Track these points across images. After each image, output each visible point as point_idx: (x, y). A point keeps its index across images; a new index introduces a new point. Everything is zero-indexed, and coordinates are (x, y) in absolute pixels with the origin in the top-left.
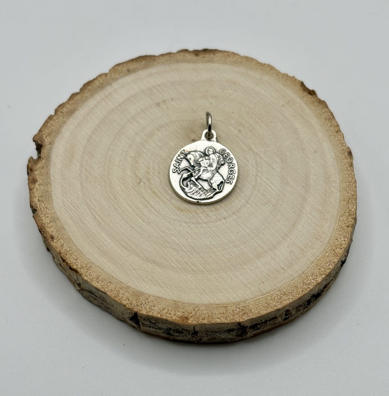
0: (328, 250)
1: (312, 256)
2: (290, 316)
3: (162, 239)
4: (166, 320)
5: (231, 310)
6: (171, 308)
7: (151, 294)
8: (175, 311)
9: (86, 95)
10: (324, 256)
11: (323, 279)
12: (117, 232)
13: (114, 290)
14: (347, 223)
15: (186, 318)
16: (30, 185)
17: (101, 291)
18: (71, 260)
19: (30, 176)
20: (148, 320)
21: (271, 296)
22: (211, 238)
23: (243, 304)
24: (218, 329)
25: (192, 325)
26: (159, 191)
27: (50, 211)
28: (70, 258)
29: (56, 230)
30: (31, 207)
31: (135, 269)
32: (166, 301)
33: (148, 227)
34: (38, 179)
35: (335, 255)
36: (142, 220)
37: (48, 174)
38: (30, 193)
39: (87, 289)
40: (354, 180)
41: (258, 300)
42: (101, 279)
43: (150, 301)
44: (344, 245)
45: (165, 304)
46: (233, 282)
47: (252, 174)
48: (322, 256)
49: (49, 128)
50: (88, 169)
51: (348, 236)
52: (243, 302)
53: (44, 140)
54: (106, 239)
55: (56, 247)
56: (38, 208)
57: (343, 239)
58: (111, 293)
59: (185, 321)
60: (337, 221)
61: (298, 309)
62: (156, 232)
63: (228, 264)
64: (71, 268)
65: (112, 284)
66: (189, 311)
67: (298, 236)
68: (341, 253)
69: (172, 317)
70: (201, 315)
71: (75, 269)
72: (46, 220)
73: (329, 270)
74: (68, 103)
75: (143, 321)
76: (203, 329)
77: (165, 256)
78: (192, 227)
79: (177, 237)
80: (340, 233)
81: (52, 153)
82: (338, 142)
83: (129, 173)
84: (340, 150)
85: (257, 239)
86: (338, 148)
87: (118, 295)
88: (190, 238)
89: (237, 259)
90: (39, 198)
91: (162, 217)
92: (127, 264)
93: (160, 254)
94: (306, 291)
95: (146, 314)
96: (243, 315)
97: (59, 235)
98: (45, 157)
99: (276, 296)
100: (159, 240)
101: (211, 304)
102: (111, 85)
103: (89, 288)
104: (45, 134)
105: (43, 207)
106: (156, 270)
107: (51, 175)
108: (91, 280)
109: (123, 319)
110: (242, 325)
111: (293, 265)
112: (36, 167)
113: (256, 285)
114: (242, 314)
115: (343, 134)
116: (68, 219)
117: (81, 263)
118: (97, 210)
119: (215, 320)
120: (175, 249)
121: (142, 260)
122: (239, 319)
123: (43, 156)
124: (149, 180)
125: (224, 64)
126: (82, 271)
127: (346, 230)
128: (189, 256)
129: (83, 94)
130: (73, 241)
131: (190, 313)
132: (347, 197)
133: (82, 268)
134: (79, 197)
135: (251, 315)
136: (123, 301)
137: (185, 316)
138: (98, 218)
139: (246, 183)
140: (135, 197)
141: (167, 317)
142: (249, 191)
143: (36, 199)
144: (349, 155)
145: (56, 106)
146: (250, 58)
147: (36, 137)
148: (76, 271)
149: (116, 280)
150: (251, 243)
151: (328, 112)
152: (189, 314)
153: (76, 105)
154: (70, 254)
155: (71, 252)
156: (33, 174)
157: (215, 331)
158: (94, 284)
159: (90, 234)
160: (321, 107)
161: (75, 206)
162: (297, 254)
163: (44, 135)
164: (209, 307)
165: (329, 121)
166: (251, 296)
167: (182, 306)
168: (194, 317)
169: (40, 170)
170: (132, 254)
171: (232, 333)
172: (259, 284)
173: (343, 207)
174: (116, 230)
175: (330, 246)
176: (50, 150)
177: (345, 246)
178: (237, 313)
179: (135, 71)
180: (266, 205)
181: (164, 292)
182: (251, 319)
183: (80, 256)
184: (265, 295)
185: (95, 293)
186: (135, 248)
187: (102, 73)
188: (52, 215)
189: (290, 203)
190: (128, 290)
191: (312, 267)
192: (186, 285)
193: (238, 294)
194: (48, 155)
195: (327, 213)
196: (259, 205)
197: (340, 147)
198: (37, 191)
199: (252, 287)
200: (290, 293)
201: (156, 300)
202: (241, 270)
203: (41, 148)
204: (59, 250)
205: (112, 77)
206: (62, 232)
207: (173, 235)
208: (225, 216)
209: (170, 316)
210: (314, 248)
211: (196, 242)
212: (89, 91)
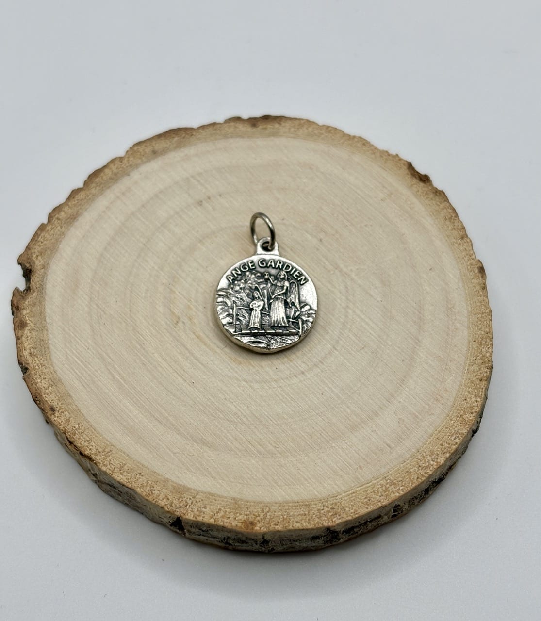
0: (452, 417)
1: (431, 425)
2: (400, 512)
3: (212, 406)
4: (223, 527)
5: (315, 509)
6: (229, 510)
7: (200, 489)
8: (234, 514)
9: (93, 191)
10: (447, 425)
11: (447, 459)
12: (146, 398)
13: (145, 485)
14: (479, 375)
15: (252, 523)
16: (16, 331)
17: (127, 487)
18: (81, 442)
19: (17, 317)
20: (197, 526)
21: (373, 486)
22: (283, 403)
23: (333, 500)
24: (297, 536)
25: (259, 533)
26: (205, 334)
27: (47, 370)
28: (80, 440)
29: (57, 398)
30: (20, 363)
31: (174, 453)
32: (222, 499)
33: (192, 389)
34: (28, 322)
35: (464, 422)
36: (182, 380)
37: (42, 313)
38: (17, 343)
39: (107, 482)
40: (488, 310)
41: (354, 493)
42: (127, 468)
43: (198, 500)
44: (475, 409)
45: (221, 504)
46: (318, 468)
47: (340, 305)
48: (444, 426)
49: (41, 244)
50: (101, 304)
51: (481, 394)
52: (333, 497)
53: (34, 263)
54: (131, 409)
55: (60, 423)
56: (29, 366)
57: (473, 399)
58: (141, 489)
59: (251, 527)
60: (466, 372)
61: (411, 503)
62: (204, 396)
63: (309, 442)
64: (81, 453)
65: (142, 476)
66: (255, 513)
67: (410, 396)
68: (472, 420)
69: (231, 522)
70: (273, 518)
71: (88, 455)
72: (42, 384)
73: (454, 445)
74: (68, 205)
75: (190, 529)
76: (276, 537)
77: (218, 432)
78: (255, 387)
79: (234, 403)
80: (469, 390)
81: (47, 281)
82: (463, 254)
83: (161, 309)
84: (467, 266)
85: (351, 403)
86: (465, 263)
87: (152, 493)
88: (253, 403)
89: (322, 434)
91: (212, 374)
92: (163, 445)
93: (210, 430)
94: (423, 478)
95: (194, 519)
96: (333, 517)
97: (63, 405)
98: (37, 288)
99: (380, 486)
100: (208, 408)
101: (287, 502)
102: (129, 175)
103: (110, 482)
105: (37, 364)
106: (205, 454)
107: (46, 315)
108: (112, 472)
109: (160, 522)
110: (331, 529)
111: (404, 440)
112: (24, 303)
113: (351, 471)
114: (332, 515)
115: (471, 241)
116: (75, 381)
117: (97, 447)
118: (116, 366)
119: (294, 526)
120: (232, 421)
121: (185, 439)
122: (328, 523)
123: (33, 286)
124: (190, 319)
125: (294, 138)
126: (98, 458)
127: (478, 386)
128: (252, 431)
129: (89, 190)
130: (82, 414)
131: (257, 516)
132: (479, 336)
133: (98, 454)
134: (90, 348)
135: (344, 515)
136: (160, 501)
137: (250, 520)
138: (119, 378)
139: (331, 319)
140: (171, 344)
141: (223, 523)
142: (336, 331)
143: (26, 352)
144: (480, 272)
145: (49, 210)
146: (332, 127)
147: (23, 258)
148: (89, 458)
149: (147, 470)
150: (342, 410)
151: (448, 208)
152: (255, 518)
153: (79, 208)
154: (79, 433)
155: (81, 431)
156: (21, 314)
157: (294, 539)
158: (116, 477)
159: (107, 402)
160: (437, 200)
161: (84, 361)
162: (409, 424)
163: (33, 254)
164: (284, 506)
165: (450, 221)
166: (343, 488)
167: (244, 505)
168: (262, 522)
169: (30, 308)
170: (169, 430)
171: (318, 540)
172: (354, 469)
173: (473, 351)
174: (145, 395)
175: (456, 411)
176: (44, 277)
177: (477, 409)
178: (325, 514)
179: (164, 152)
180: (362, 351)
181: (219, 486)
182: (344, 522)
183: (94, 436)
184: (364, 486)
185: (118, 488)
186: (173, 421)
187: (116, 157)
188: (51, 376)
189: (396, 348)
190: (166, 485)
191: (431, 443)
192: (249, 474)
193: (326, 485)
194: (41, 285)
195: (451, 361)
196: (352, 352)
197: (466, 261)
198: (27, 340)
199: (345, 475)
200: (400, 481)
201: (208, 498)
202: (328, 449)
203: (30, 275)
204: (64, 428)
205: (131, 163)
206: (67, 400)
207: (229, 400)
208: (303, 370)
209: (229, 521)
210: (433, 414)
211: (262, 409)
212: (97, 186)
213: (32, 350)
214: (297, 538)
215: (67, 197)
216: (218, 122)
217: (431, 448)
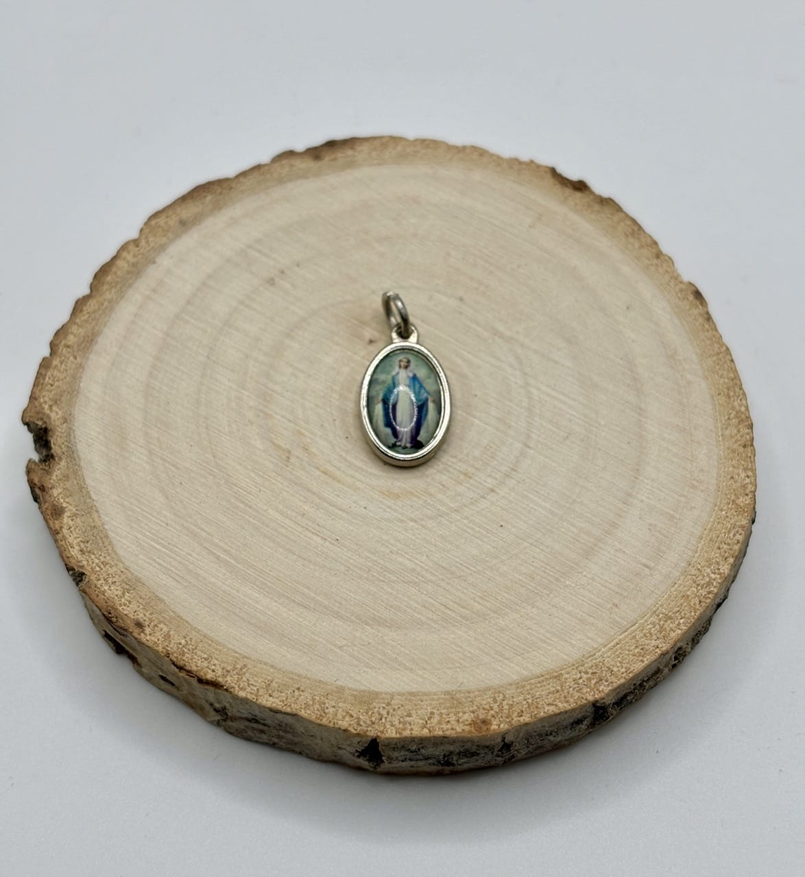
0: (722, 506)
1: (696, 524)
2: (681, 658)
3: (375, 567)
4: (444, 737)
5: (570, 680)
6: (445, 711)
7: (394, 690)
8: (455, 715)
9: (108, 296)
10: (718, 518)
11: (732, 565)
12: (275, 578)
13: (311, 703)
14: (740, 440)
15: (484, 722)
16: (51, 522)
17: (285, 713)
18: (197, 663)
19: (45, 502)
20: (402, 747)
21: (641, 628)
22: (477, 540)
23: (591, 661)
25: (500, 733)
26: (335, 466)
27: (115, 569)
28: (194, 660)
29: (141, 607)
30: (69, 569)
31: (340, 648)
32: (431, 697)
33: (339, 549)
34: (64, 505)
35: (739, 510)
36: (319, 539)
37: (82, 489)
38: (55, 541)
39: (245, 716)
40: (724, 348)
41: (618, 644)
42: (277, 686)
43: (396, 707)
44: (749, 488)
45: (431, 704)
46: (556, 620)
47: (516, 383)
48: (715, 520)
49: (51, 388)
50: (167, 457)
51: (750, 465)
52: (590, 657)
53: (49, 417)
54: (257, 597)
55: (156, 643)
56: (86, 569)
57: (743, 475)
58: (308, 711)
59: (484, 728)
60: (720, 439)
61: (696, 641)
62: (359, 555)
63: (531, 586)
64: (200, 681)
66: (485, 707)
67: (654, 490)
68: (747, 505)
69: (454, 727)
70: (513, 707)
71: (213, 680)
72: (111, 591)
73: (736, 544)
74: (75, 323)
75: (390, 753)
76: (521, 735)
77: (395, 602)
78: (430, 526)
79: (407, 556)
80: (733, 463)
81: (77, 441)
82: (666, 277)
83: (259, 444)
84: (677, 293)
85: (574, 518)
86: (672, 291)
87: (324, 713)
88: (433, 549)
89: (546, 571)
90: (80, 546)
91: (361, 521)
92: (321, 640)
93: (383, 601)
94: (707, 601)
95: (398, 736)
96: (598, 685)
97: (153, 616)
98: (64, 453)
99: (650, 626)
100: (370, 572)
101: (526, 680)
102: (154, 262)
103: (250, 713)
104: (45, 402)
105: (97, 564)
107: (90, 488)
108: (256, 696)
110: (599, 704)
111: (665, 553)
112: (50, 479)
113: (603, 615)
114: (596, 683)
115: (670, 258)
116: (160, 576)
117: (222, 665)
118: (217, 541)
119: (546, 711)
120: (411, 582)
121: (349, 623)
122: (594, 695)
123: (58, 452)
124: (306, 449)
125: (379, 164)
126: (229, 681)
127: (744, 455)
128: (444, 589)
129: (101, 296)
130: (187, 622)
131: (488, 710)
132: (722, 386)
133: (227, 675)
134: (169, 522)
135: (614, 679)
137: (480, 718)
138: (225, 557)
140: (288, 492)
141: (443, 731)
142: (521, 422)
143: (75, 550)
144: (696, 298)
145: (49, 336)
146: (429, 140)
147: (29, 414)
148: (215, 684)
149: (308, 682)
150: (563, 530)
151: (626, 220)
152: (487, 713)
153: (94, 324)
154: (189, 650)
155: (191, 647)
156: (50, 496)
157: (547, 731)
158: (265, 702)
159: (218, 596)
160: (607, 211)
161: (166, 544)
162: (665, 529)
163: (43, 405)
164: (524, 687)
165: (634, 237)
166: (600, 640)
167: (466, 698)
169: (61, 485)
170: (323, 616)
171: (580, 726)
172: (608, 610)
173: (722, 408)
174: (272, 573)
175: (724, 496)
176: (70, 435)
178: (585, 683)
179: (196, 220)
180: (567, 442)
181: (421, 680)
182: (616, 689)
183: (214, 650)
184: (629, 631)
185: (264, 720)
186: (325, 602)
187: (127, 240)
188: (123, 577)
189: (614, 427)
190: (342, 696)
191: (703, 548)
192: (459, 652)
193: (575, 643)
194: (68, 447)
195: (695, 428)
196: (554, 446)
197: (673, 287)
198: (71, 532)
199: (597, 622)
200: (676, 612)
201: (409, 700)
202: (562, 591)
203: (46, 437)
204: (163, 648)
205: (152, 244)
206: (157, 606)
207: (397, 553)
208: (491, 486)
209: (450, 728)
210: (694, 508)
211: (449, 555)
212: (112, 287)
213: (82, 544)
214: (551, 728)
215: (71, 312)
216: (263, 163)
217: (706, 555)
